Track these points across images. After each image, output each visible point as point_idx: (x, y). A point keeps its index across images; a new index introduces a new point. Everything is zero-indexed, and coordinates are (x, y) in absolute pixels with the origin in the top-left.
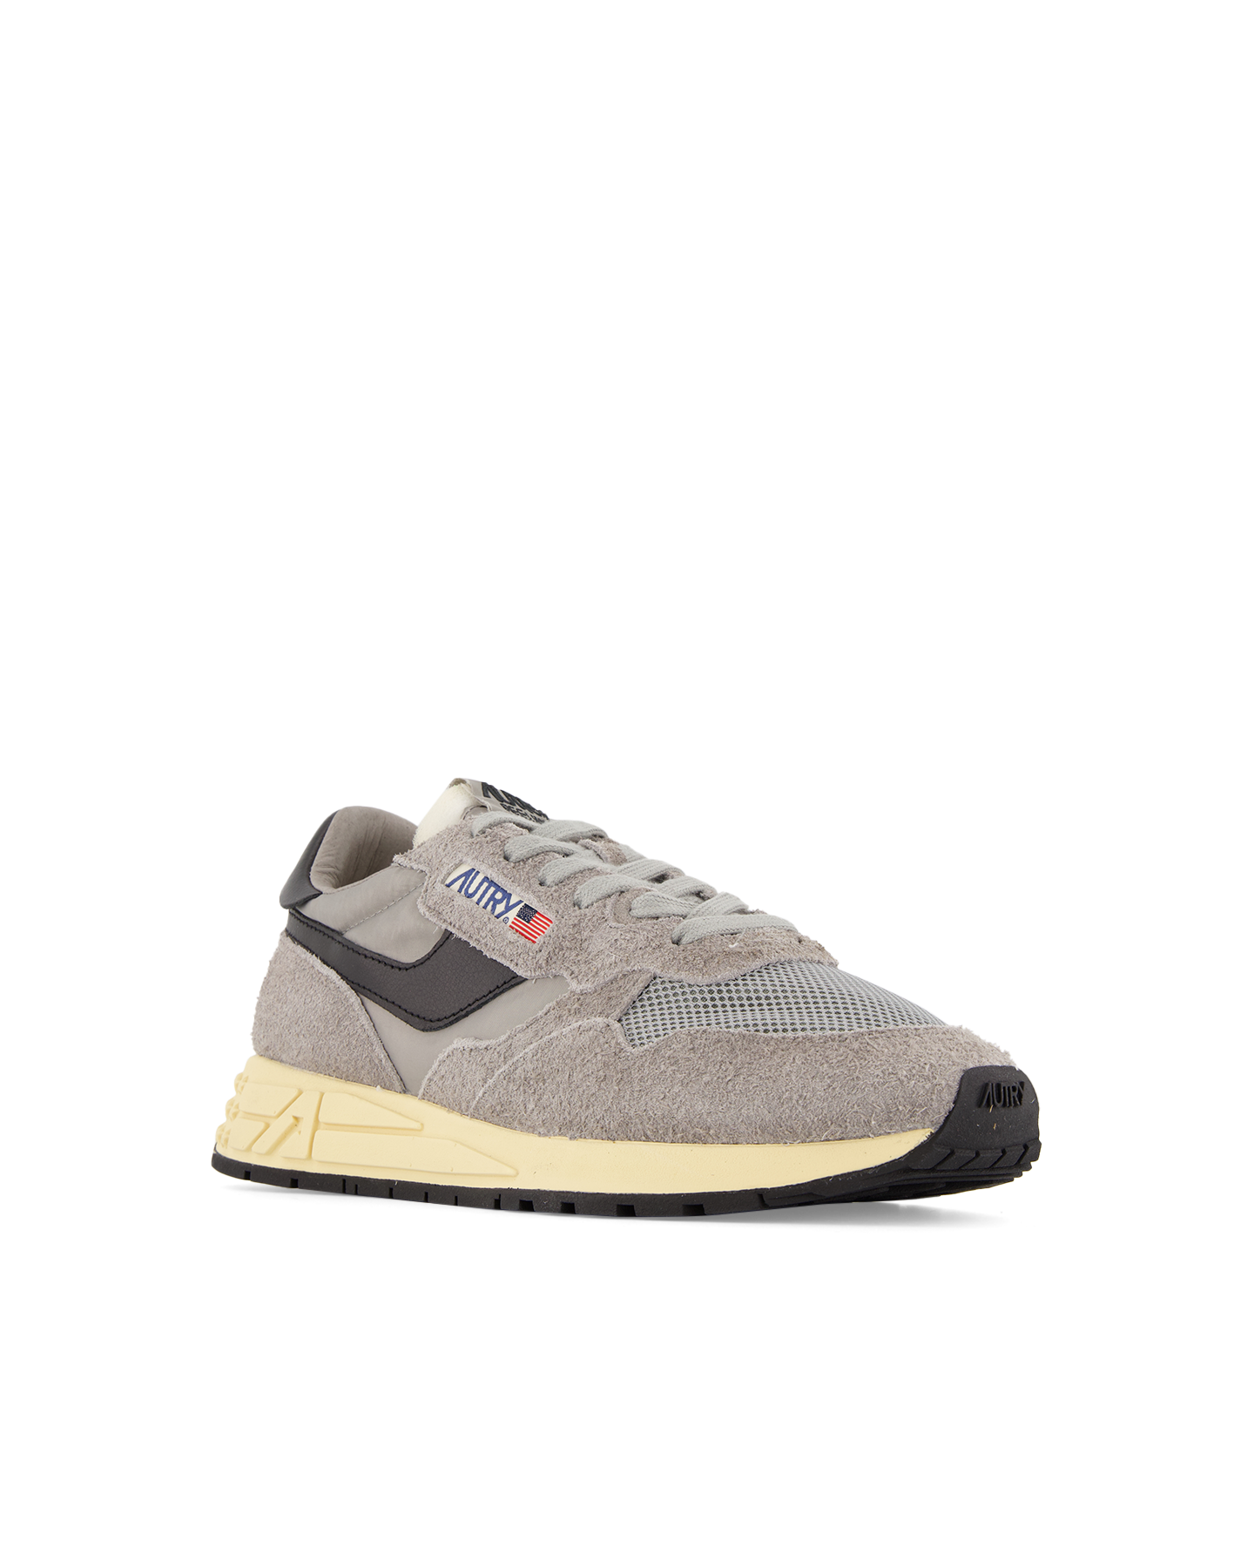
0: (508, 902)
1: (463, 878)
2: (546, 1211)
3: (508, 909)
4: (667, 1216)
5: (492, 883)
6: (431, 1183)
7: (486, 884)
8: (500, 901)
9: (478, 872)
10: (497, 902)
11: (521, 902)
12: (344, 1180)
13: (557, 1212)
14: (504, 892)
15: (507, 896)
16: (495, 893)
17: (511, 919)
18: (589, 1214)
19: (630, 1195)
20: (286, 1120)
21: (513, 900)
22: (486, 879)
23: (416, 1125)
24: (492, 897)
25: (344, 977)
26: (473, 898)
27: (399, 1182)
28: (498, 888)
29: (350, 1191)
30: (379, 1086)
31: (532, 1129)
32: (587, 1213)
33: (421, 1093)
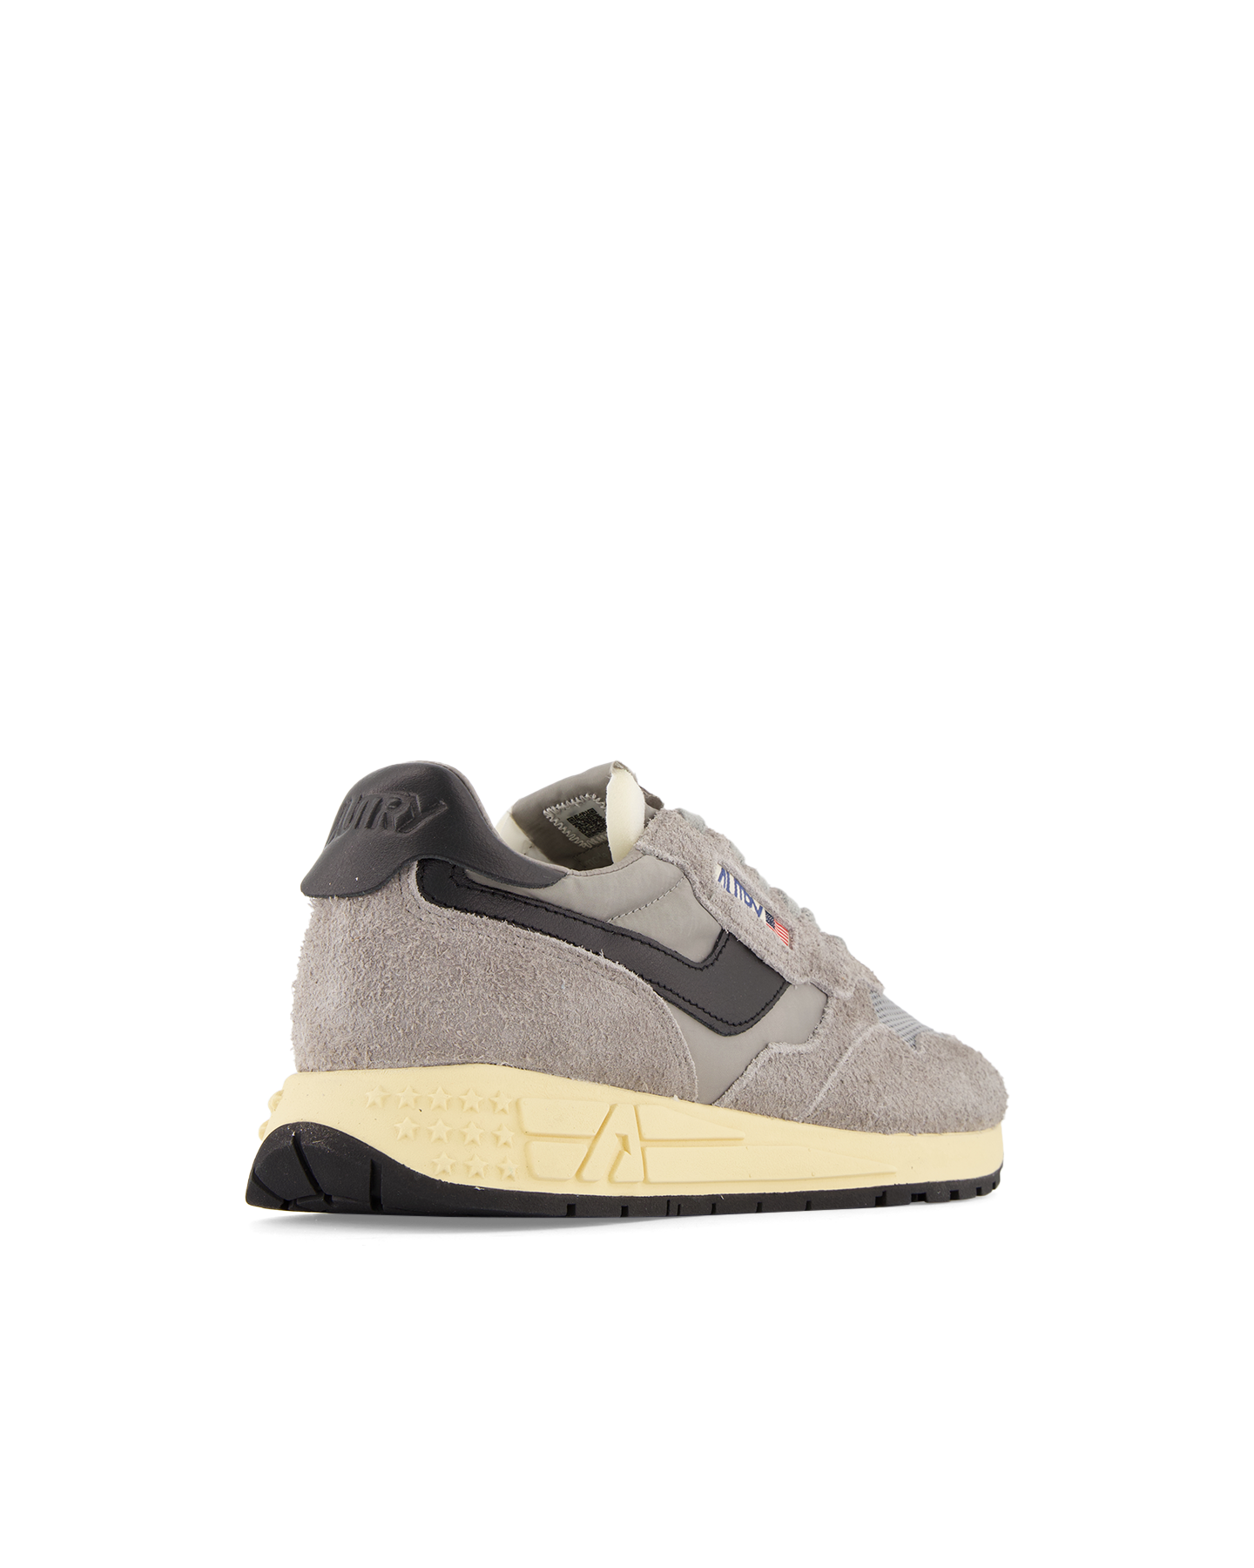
1: (723, 877)
3: (758, 913)
5: (740, 886)
8: (750, 905)
9: (728, 873)
11: (761, 909)
12: (668, 1201)
14: (748, 895)
15: (751, 898)
20: (610, 1139)
21: (757, 906)
22: (736, 880)
25: (639, 976)
27: (724, 1195)
28: (745, 892)
30: (675, 1096)
33: (727, 1099)
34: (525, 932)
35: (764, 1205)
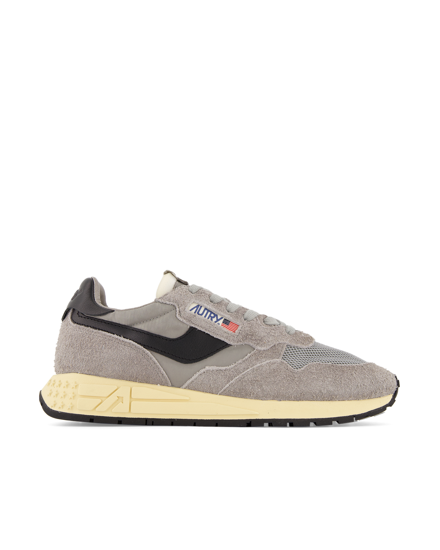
0: (217, 318)
1: (196, 308)
2: (280, 426)
3: (218, 320)
4: (327, 425)
5: (208, 311)
6: (198, 419)
7: (206, 311)
8: (214, 317)
9: (201, 307)
10: (212, 318)
11: (222, 318)
12: (146, 420)
13: (285, 426)
14: (214, 314)
15: (216, 315)
16: (210, 315)
17: (221, 324)
18: (300, 426)
19: (314, 419)
20: (114, 398)
21: (219, 317)
22: (206, 309)
23: (188, 398)
24: (210, 316)
25: (138, 343)
26: (203, 316)
27: (177, 419)
28: (212, 313)
29: (149, 424)
30: (159, 384)
31: (257, 397)
32: (299, 425)
33: (184, 386)
34: (94, 330)
35: (196, 424)
